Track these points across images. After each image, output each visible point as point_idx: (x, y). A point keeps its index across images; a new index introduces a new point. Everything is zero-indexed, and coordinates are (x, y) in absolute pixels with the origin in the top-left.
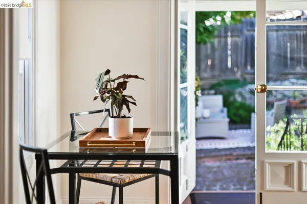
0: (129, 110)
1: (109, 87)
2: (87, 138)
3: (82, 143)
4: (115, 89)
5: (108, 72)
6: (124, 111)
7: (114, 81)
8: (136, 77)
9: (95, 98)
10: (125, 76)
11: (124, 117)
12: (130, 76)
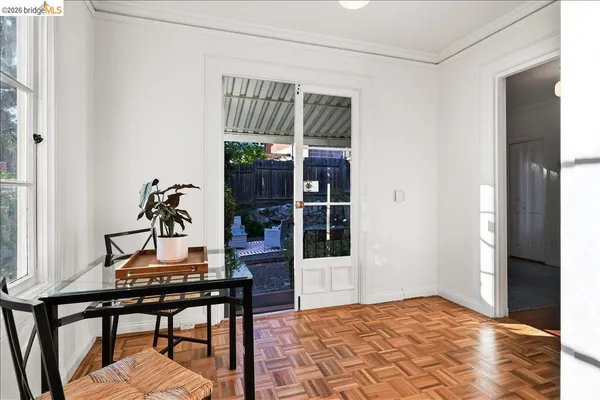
0: (183, 228)
1: (156, 200)
2: (126, 266)
3: (120, 274)
4: (166, 203)
5: (156, 182)
6: (177, 228)
7: (163, 193)
8: (191, 186)
9: (140, 216)
10: (177, 187)
11: (177, 235)
12: (184, 186)
